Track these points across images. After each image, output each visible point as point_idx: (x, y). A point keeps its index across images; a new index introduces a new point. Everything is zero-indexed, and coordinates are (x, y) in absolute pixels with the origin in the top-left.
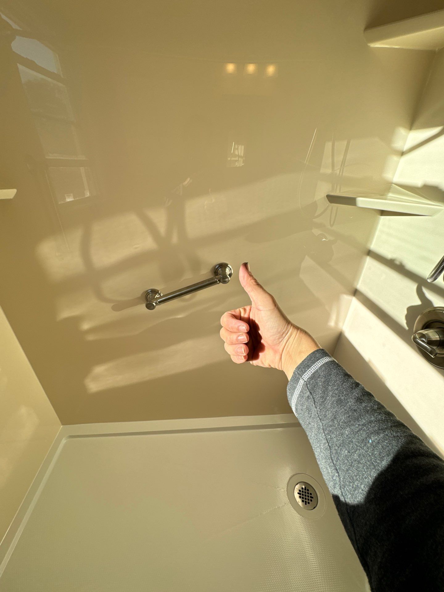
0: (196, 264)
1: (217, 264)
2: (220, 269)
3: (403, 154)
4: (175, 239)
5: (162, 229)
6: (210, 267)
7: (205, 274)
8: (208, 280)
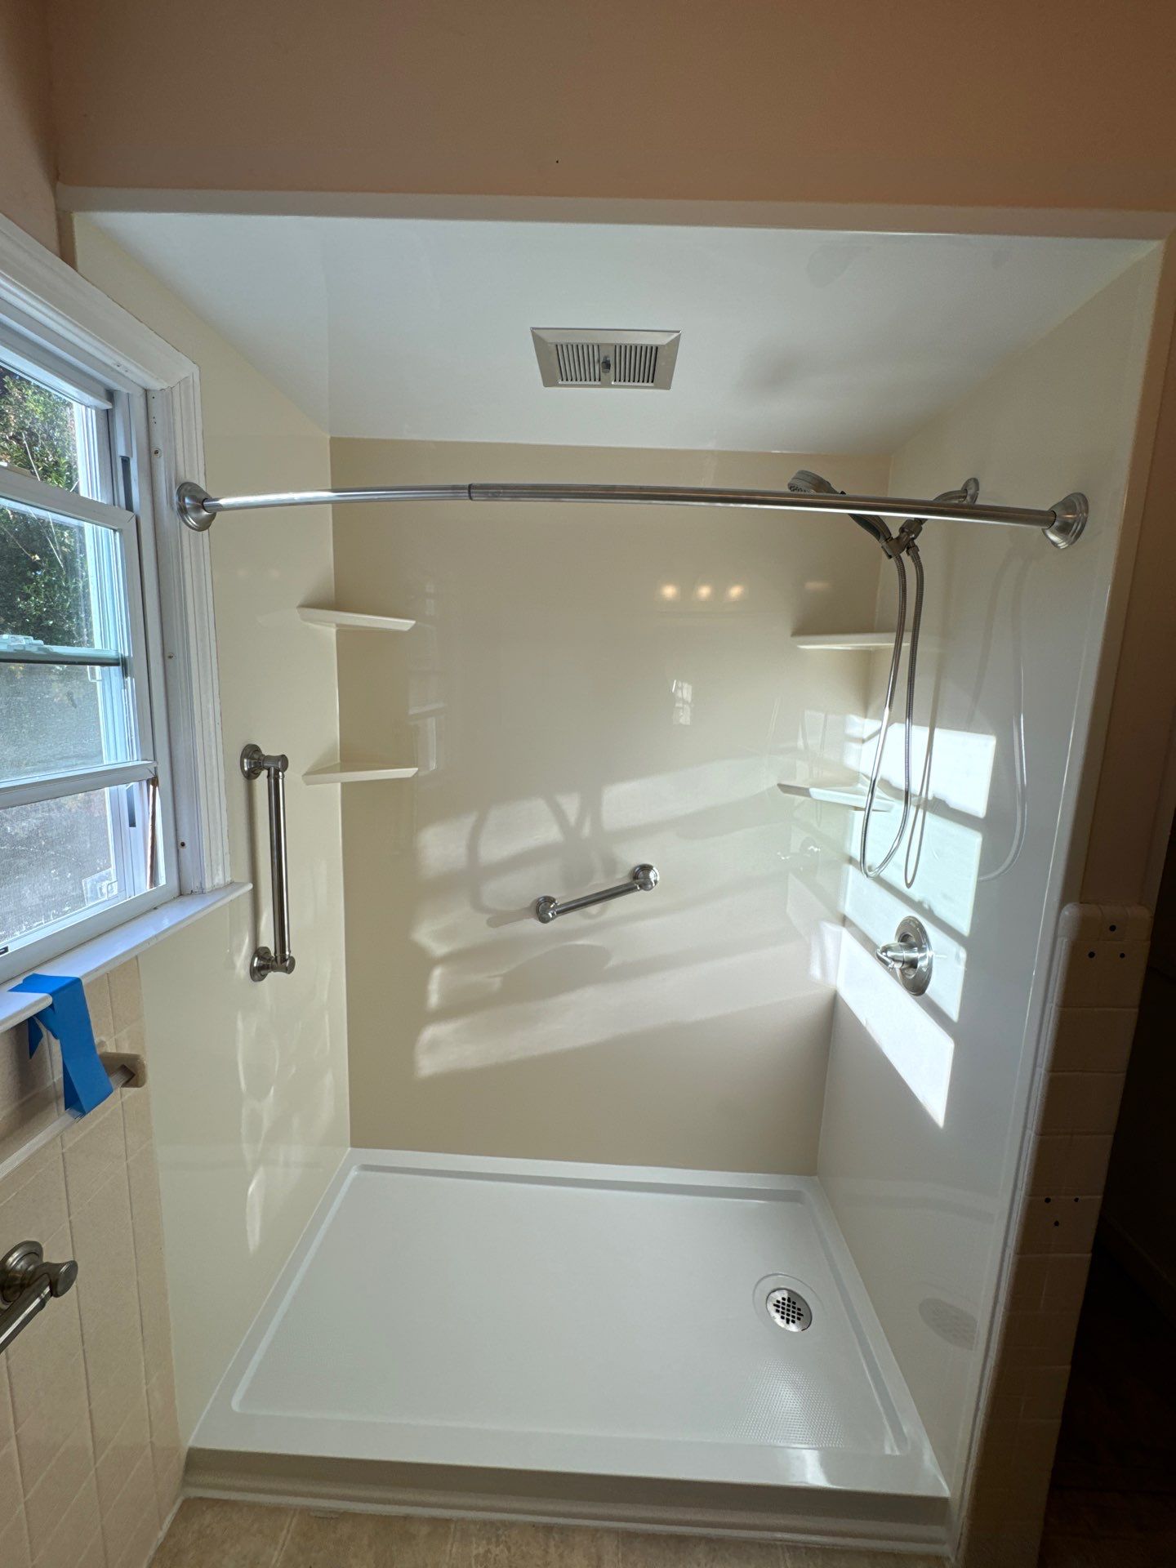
0: (611, 865)
1: (636, 865)
2: (641, 873)
3: (863, 741)
4: (586, 831)
5: (572, 818)
6: (629, 869)
7: (621, 878)
8: (626, 885)
